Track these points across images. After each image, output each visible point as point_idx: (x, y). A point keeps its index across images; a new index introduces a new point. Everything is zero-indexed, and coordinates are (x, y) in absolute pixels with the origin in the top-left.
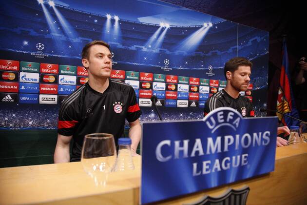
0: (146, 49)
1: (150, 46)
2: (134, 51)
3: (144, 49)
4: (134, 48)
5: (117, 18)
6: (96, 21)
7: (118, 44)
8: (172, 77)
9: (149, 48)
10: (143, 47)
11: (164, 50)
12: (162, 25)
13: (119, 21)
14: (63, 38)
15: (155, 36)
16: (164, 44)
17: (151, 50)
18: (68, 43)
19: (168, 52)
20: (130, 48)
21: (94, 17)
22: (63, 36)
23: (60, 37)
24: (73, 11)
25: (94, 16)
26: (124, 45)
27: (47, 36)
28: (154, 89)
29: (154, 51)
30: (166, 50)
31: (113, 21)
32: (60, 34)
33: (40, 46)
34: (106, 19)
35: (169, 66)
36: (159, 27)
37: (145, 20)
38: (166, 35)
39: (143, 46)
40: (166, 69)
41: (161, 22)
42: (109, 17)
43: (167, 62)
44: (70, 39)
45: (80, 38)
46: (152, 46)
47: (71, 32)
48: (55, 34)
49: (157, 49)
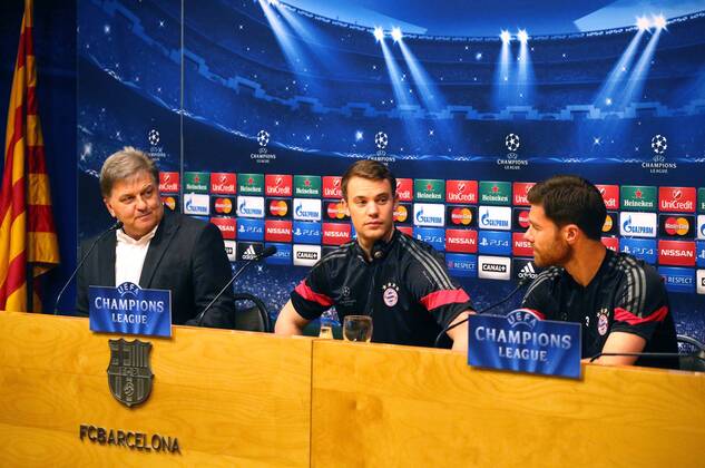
0: (598, 110)
1: (609, 102)
2: (566, 121)
3: (594, 113)
4: (565, 114)
5: (523, 37)
6: (479, 56)
7: (528, 108)
8: (677, 191)
9: (605, 109)
10: (591, 107)
11: (649, 105)
12: (643, 24)
13: (530, 44)
14: (420, 114)
15: (622, 67)
16: (651, 87)
17: (612, 113)
18: (428, 123)
19: (662, 111)
20: (557, 117)
21: (476, 46)
22: (417, 107)
23: (414, 111)
24: (434, 43)
25: (475, 43)
26: (541, 108)
27: (391, 115)
28: (623, 233)
29: (621, 115)
30: (657, 104)
31: (515, 46)
32: (414, 104)
33: (381, 139)
34: (500, 44)
35: (668, 156)
36: (635, 32)
37: (592, 24)
38: (657, 55)
39: (590, 103)
40: (658, 165)
41: (641, 16)
42: (506, 37)
43: (659, 143)
44: (432, 113)
45: (450, 108)
46: (613, 101)
47: (432, 97)
48: (406, 106)
49: (629, 106)
